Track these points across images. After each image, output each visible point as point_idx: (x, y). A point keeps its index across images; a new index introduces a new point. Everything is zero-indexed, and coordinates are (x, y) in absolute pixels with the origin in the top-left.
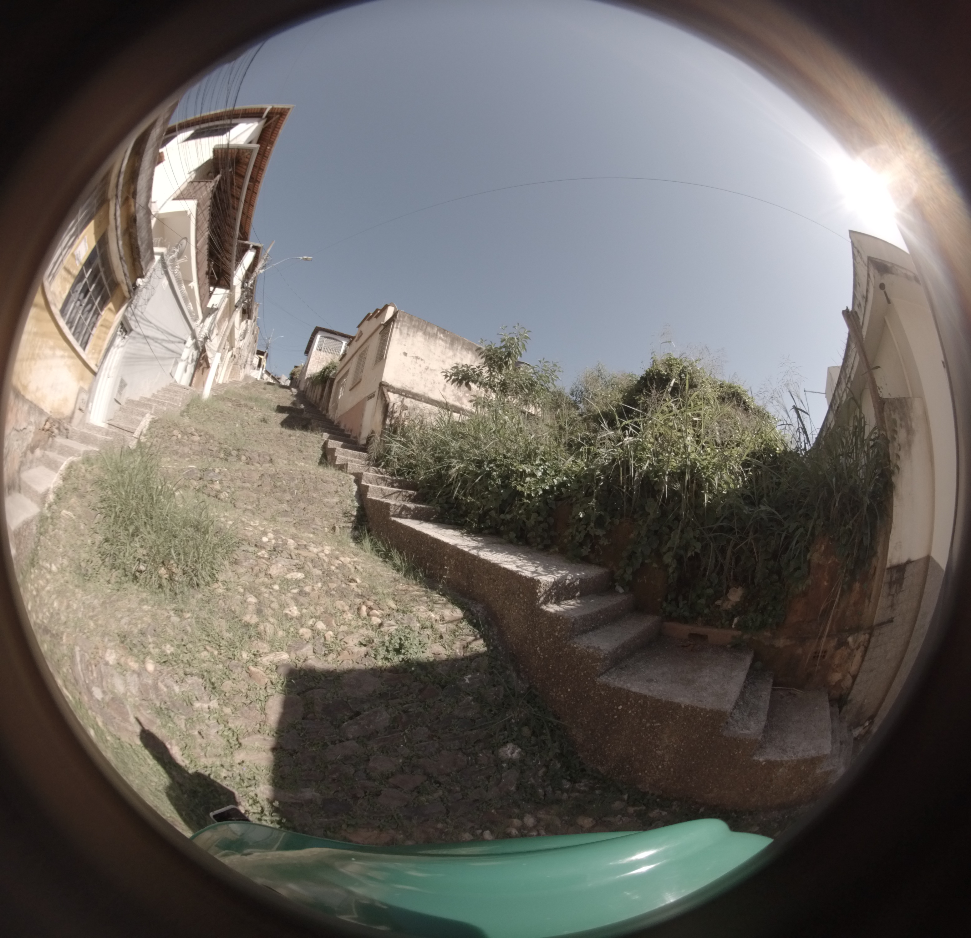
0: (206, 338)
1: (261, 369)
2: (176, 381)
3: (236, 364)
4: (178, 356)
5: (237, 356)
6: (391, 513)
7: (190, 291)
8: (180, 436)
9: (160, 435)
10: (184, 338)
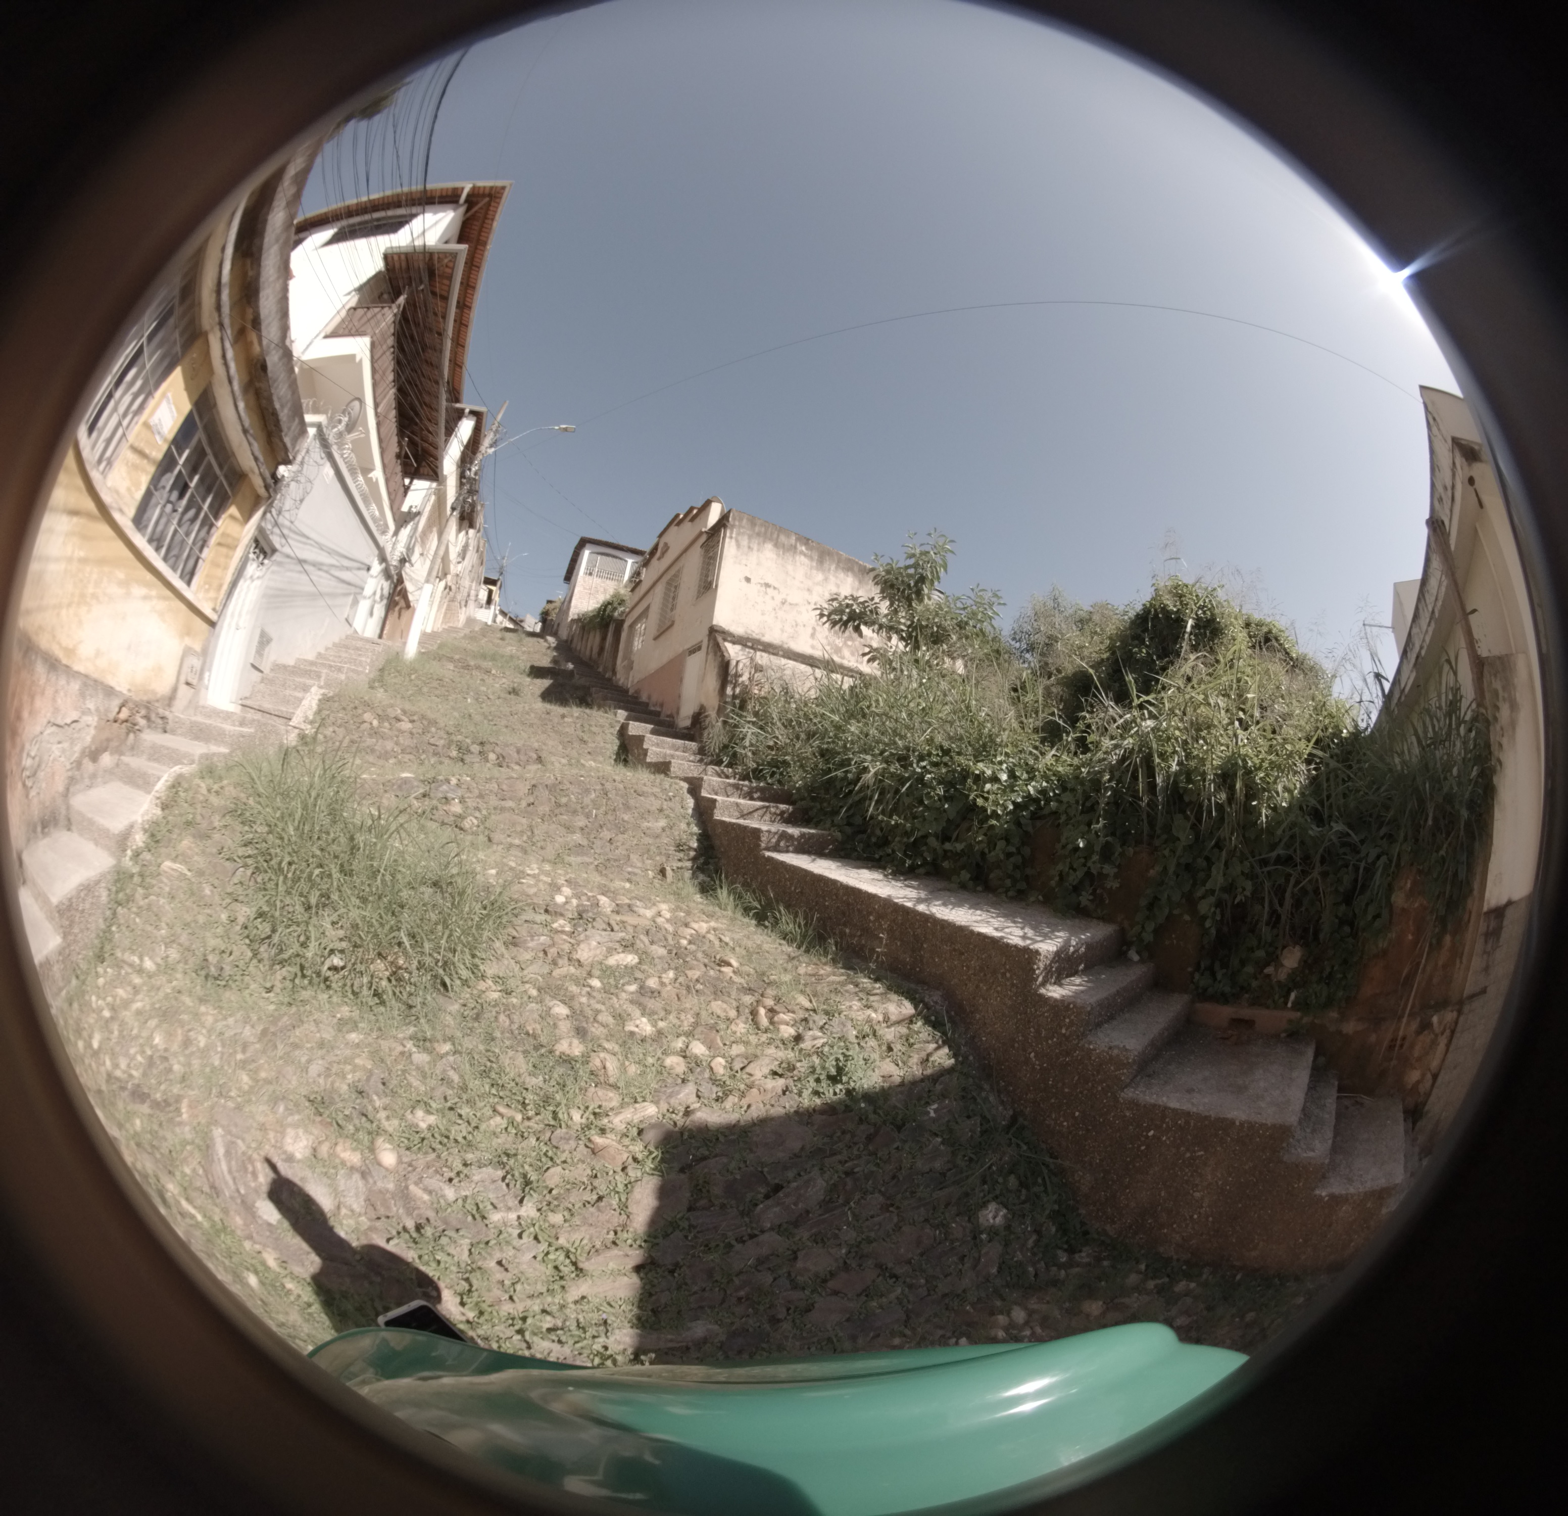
0: (403, 561)
1: (492, 607)
2: (356, 632)
3: (453, 600)
4: (358, 590)
5: (453, 587)
6: (763, 845)
7: (373, 485)
8: (375, 723)
9: (339, 722)
10: (367, 562)
